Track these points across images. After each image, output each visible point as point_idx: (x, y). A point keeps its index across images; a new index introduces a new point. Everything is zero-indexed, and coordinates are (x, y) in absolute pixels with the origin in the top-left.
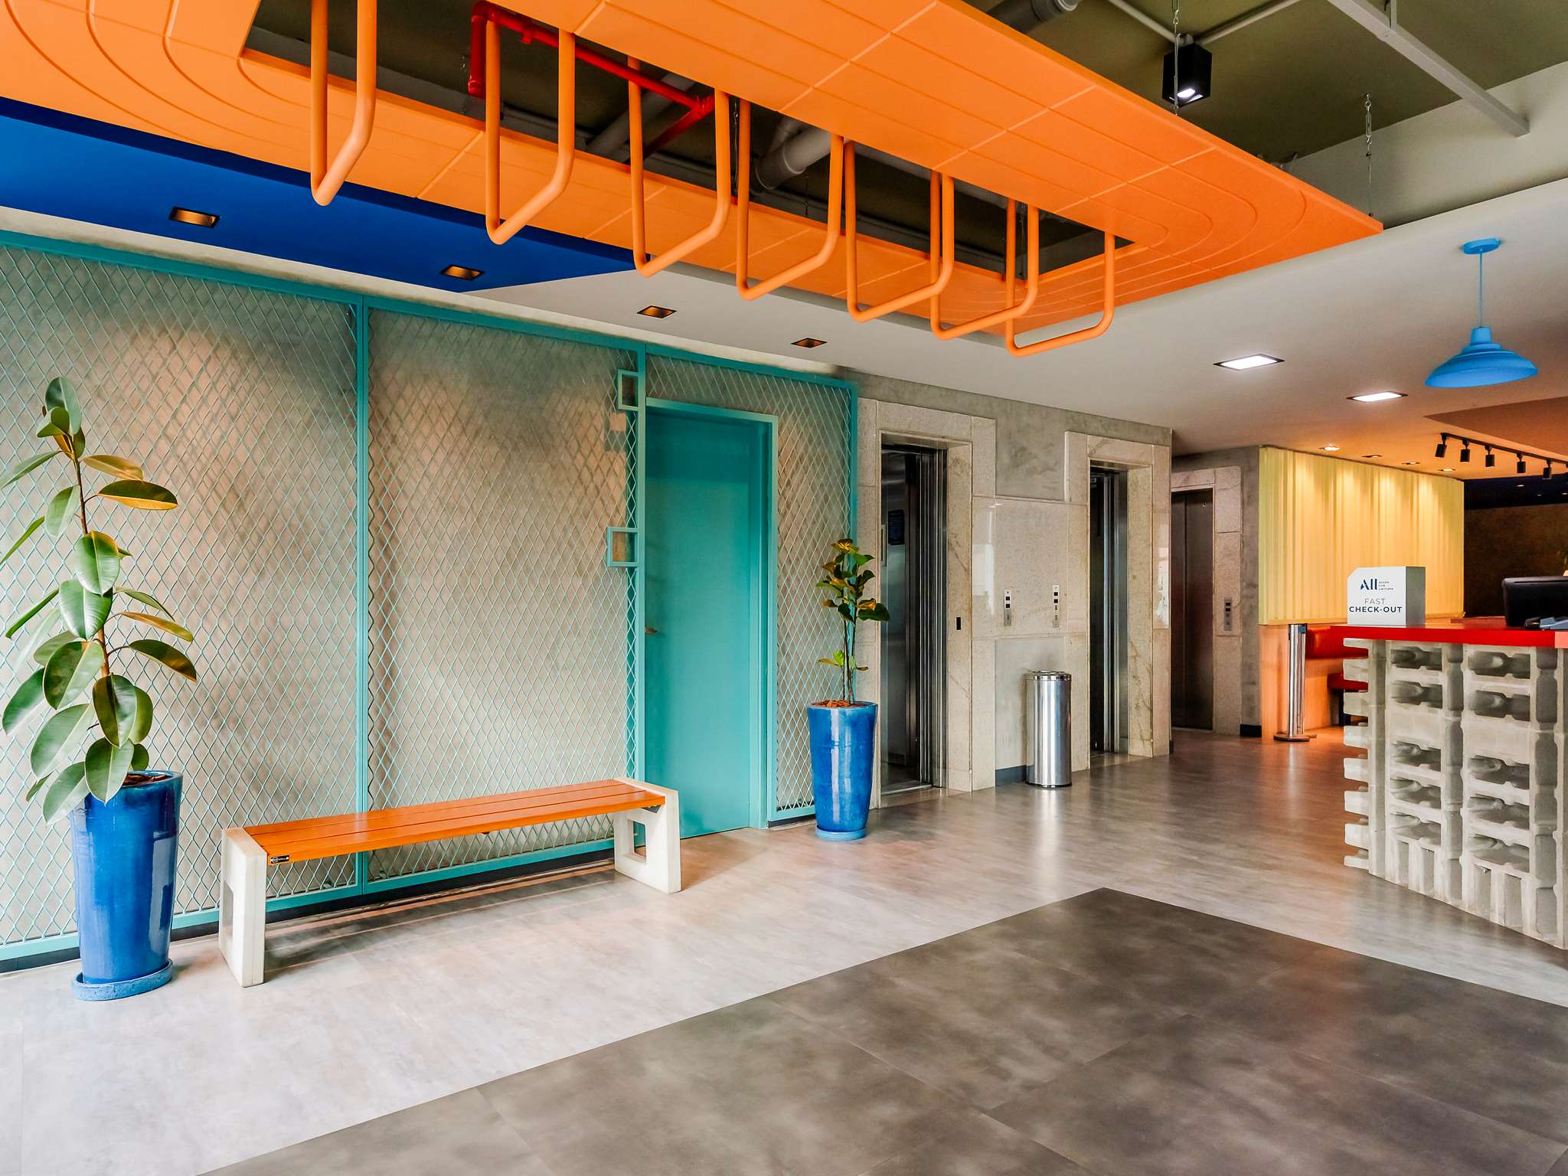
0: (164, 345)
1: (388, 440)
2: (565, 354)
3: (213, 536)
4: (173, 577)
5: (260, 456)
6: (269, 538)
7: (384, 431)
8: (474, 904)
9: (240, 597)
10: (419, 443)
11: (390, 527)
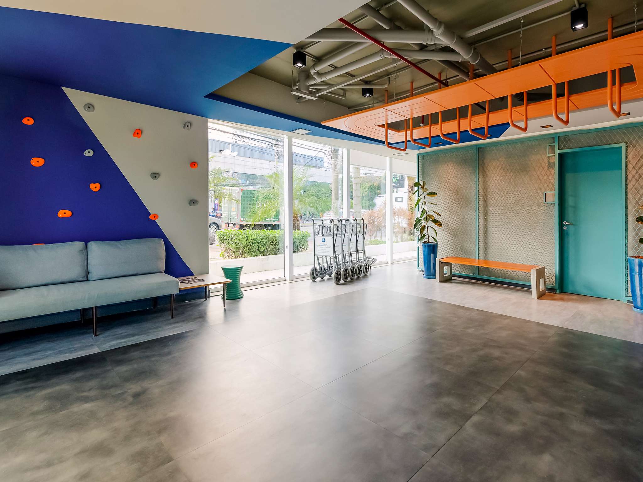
0: (446, 165)
1: (486, 176)
2: (533, 143)
3: (454, 200)
4: (447, 208)
5: (461, 183)
6: (463, 200)
7: (485, 174)
8: (505, 288)
9: (458, 212)
10: (493, 175)
11: (486, 196)
